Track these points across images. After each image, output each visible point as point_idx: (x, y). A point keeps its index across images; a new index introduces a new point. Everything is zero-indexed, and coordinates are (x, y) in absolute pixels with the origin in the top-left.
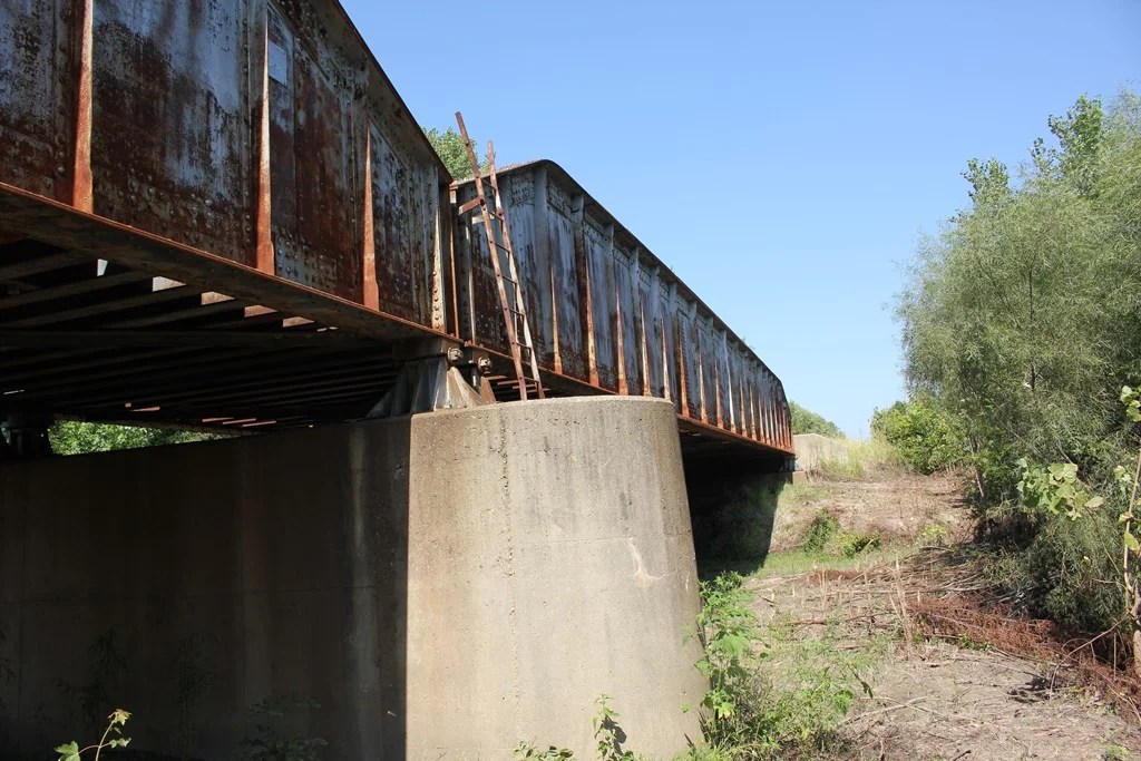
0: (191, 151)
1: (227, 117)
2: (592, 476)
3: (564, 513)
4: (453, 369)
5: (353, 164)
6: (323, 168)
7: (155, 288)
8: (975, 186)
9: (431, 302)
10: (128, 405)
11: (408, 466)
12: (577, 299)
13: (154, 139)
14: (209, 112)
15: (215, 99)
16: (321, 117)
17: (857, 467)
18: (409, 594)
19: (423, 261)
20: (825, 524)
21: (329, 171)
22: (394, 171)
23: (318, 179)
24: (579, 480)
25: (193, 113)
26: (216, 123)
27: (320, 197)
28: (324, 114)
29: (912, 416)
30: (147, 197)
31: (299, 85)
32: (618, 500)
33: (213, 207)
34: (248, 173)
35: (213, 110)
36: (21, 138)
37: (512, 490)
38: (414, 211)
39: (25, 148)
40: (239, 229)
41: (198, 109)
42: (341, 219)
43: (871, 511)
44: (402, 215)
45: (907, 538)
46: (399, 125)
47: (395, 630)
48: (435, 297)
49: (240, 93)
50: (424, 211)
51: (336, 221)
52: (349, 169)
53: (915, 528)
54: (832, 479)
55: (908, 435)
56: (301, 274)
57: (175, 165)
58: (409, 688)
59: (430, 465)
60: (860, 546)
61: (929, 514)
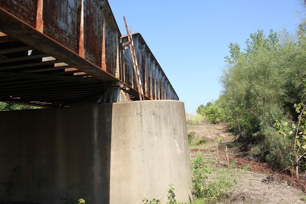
0: (63, 18)
1: (72, 9)
2: (166, 123)
3: (158, 133)
4: (122, 90)
5: (99, 28)
6: (93, 27)
7: (43, 61)
8: (231, 50)
9: (115, 70)
10: (11, 97)
11: (111, 118)
12: (142, 73)
13: (55, 13)
14: (67, 7)
15: (69, 3)
16: (92, 13)
17: (197, 121)
18: (111, 155)
19: (113, 59)
20: (191, 136)
21: (94, 30)
22: (107, 32)
23: (91, 31)
24: (163, 123)
25: (64, 7)
26: (69, 11)
27: (92, 37)
28: (93, 12)
29: (211, 109)
30: (53, 31)
31: (88, 3)
32: (173, 129)
33: (68, 36)
34: (76, 27)
35: (68, 7)
36: (22, 7)
37: (143, 125)
38: (112, 44)
39: (23, 10)
40: (74, 44)
41: (65, 6)
42: (96, 44)
43: (203, 133)
44: (109, 45)
45: (213, 141)
46: (110, 18)
47: (106, 166)
48: (116, 69)
49: (75, 2)
50: (114, 44)
51: (95, 44)
52: (98, 29)
53: (214, 138)
54: (191, 124)
55: (210, 114)
56: (88, 59)
57: (59, 22)
58: (111, 182)
59: (119, 118)
60: (201, 142)
61: (218, 134)
